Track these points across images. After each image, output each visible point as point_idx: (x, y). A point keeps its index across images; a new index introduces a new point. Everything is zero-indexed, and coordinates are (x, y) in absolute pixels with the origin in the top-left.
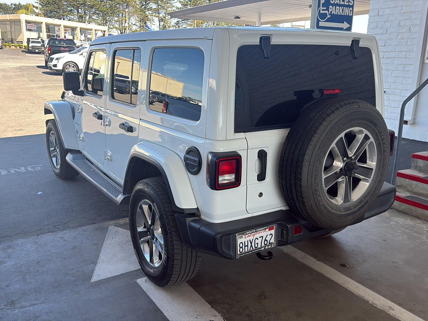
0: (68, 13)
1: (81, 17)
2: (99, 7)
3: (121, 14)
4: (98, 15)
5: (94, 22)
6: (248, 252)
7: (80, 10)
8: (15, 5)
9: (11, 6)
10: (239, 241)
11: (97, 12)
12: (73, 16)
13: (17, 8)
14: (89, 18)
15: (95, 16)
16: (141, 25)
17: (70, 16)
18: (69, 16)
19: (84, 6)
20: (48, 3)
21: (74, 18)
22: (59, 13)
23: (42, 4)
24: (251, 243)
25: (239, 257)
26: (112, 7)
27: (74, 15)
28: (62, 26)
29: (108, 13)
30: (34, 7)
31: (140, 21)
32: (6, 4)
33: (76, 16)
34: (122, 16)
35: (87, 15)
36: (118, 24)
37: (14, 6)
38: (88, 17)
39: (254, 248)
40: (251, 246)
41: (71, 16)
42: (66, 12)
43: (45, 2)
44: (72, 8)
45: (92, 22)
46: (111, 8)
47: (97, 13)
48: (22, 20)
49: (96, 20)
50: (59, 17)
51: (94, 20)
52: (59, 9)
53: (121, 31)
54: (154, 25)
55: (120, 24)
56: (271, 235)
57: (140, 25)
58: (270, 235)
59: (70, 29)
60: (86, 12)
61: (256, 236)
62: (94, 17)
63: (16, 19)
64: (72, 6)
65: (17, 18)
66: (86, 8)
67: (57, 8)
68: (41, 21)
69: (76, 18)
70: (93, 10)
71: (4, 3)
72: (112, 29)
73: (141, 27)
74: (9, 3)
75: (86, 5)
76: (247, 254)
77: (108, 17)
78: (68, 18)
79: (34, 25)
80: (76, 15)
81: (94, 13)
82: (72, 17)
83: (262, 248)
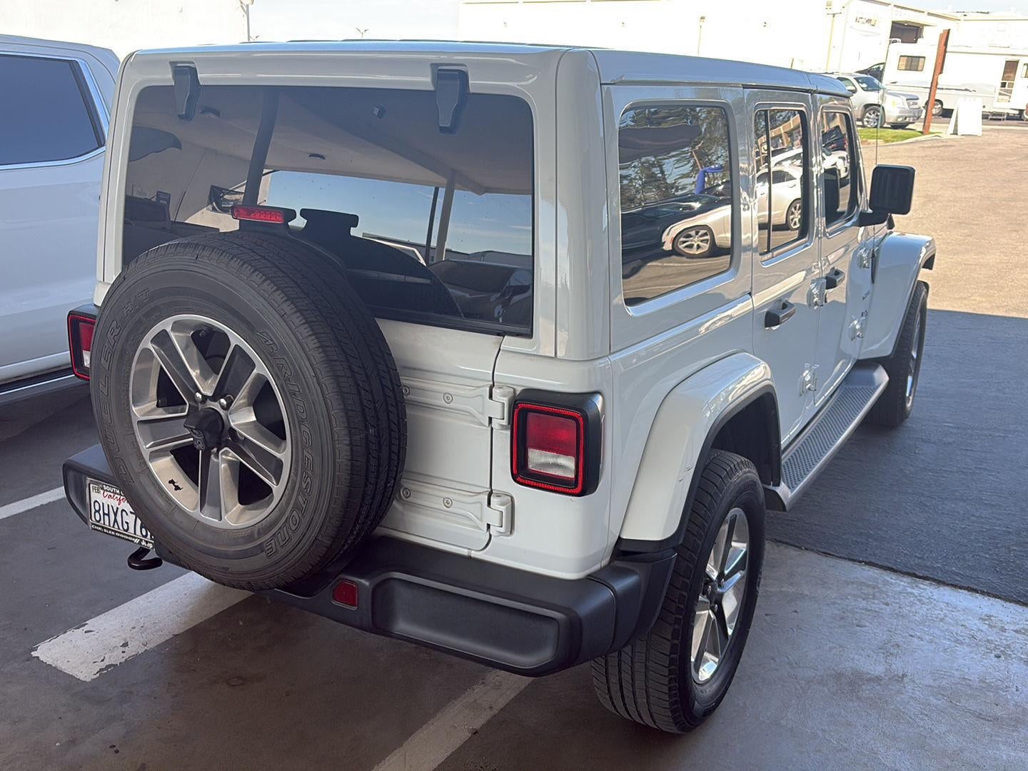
6: (110, 530)
10: (93, 496)
24: (115, 514)
39: (121, 528)
40: (116, 521)
61: (122, 506)
76: (106, 531)
83: (135, 538)
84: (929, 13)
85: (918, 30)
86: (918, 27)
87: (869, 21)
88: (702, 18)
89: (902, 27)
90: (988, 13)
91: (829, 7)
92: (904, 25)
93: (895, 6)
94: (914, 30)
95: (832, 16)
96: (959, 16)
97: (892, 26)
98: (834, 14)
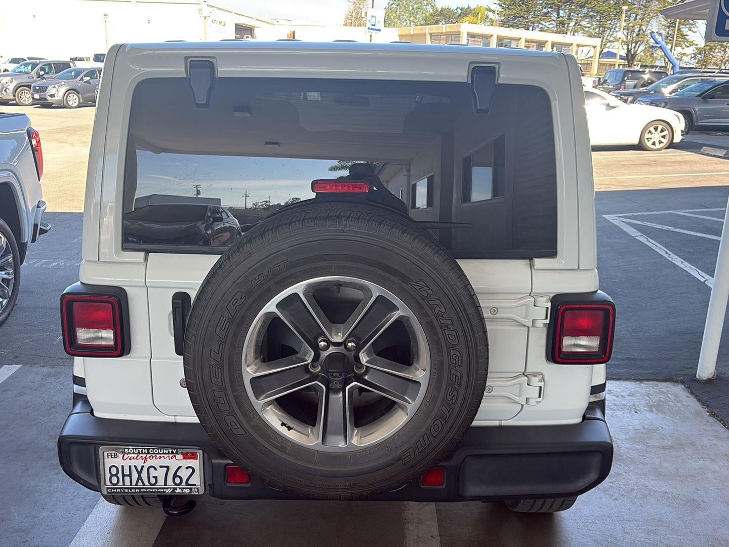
0: (541, 19)
1: (562, 23)
2: (595, 6)
3: (634, 15)
4: (592, 19)
5: (582, 32)
6: (131, 489)
7: (561, 12)
8: (461, 9)
9: (456, 11)
10: (109, 462)
11: (591, 13)
12: (549, 23)
13: (465, 13)
14: (575, 25)
15: (586, 20)
16: (670, 33)
17: (544, 23)
18: (542, 22)
19: (570, 4)
20: (513, 4)
21: (551, 26)
22: (527, 19)
23: (503, 5)
24: (139, 473)
25: (108, 493)
26: (619, 3)
27: (550, 21)
28: (523, 41)
29: (609, 14)
30: (490, 10)
31: (669, 27)
32: (449, 8)
33: (553, 22)
34: (636, 19)
35: (572, 19)
36: (626, 34)
37: (460, 11)
38: (572, 24)
39: (146, 483)
40: (140, 478)
41: (546, 22)
42: (539, 16)
43: (508, 2)
44: (550, 10)
45: (578, 32)
46: (617, 5)
47: (590, 16)
48: (462, 32)
49: (586, 27)
50: (525, 25)
51: (583, 28)
52: (527, 12)
53: (628, 45)
54: (696, 32)
55: (629, 34)
56: (190, 470)
57: (668, 34)
58: (187, 468)
59: (535, 44)
60: (572, 14)
61: (150, 462)
62: (583, 23)
63: (455, 32)
64: (549, 6)
65: (456, 30)
66: (573, 7)
67: (525, 12)
68: (491, 33)
69: (552, 25)
70: (585, 10)
71: (447, 7)
72: (612, 44)
73: (667, 37)
74: (453, 7)
75: (574, 3)
76: (126, 491)
77: (609, 22)
78: (540, 27)
79: (479, 40)
80: (554, 20)
81: (586, 16)
82: (547, 24)
83: (168, 488)
84: (256, 19)
85: (251, 30)
86: (251, 28)
87: (220, 23)
88: (105, 15)
89: (241, 27)
90: (290, 20)
91: (200, 12)
92: (242, 26)
93: (235, 13)
94: (249, 30)
95: (204, 18)
96: (274, 22)
97: (236, 27)
98: (205, 18)
